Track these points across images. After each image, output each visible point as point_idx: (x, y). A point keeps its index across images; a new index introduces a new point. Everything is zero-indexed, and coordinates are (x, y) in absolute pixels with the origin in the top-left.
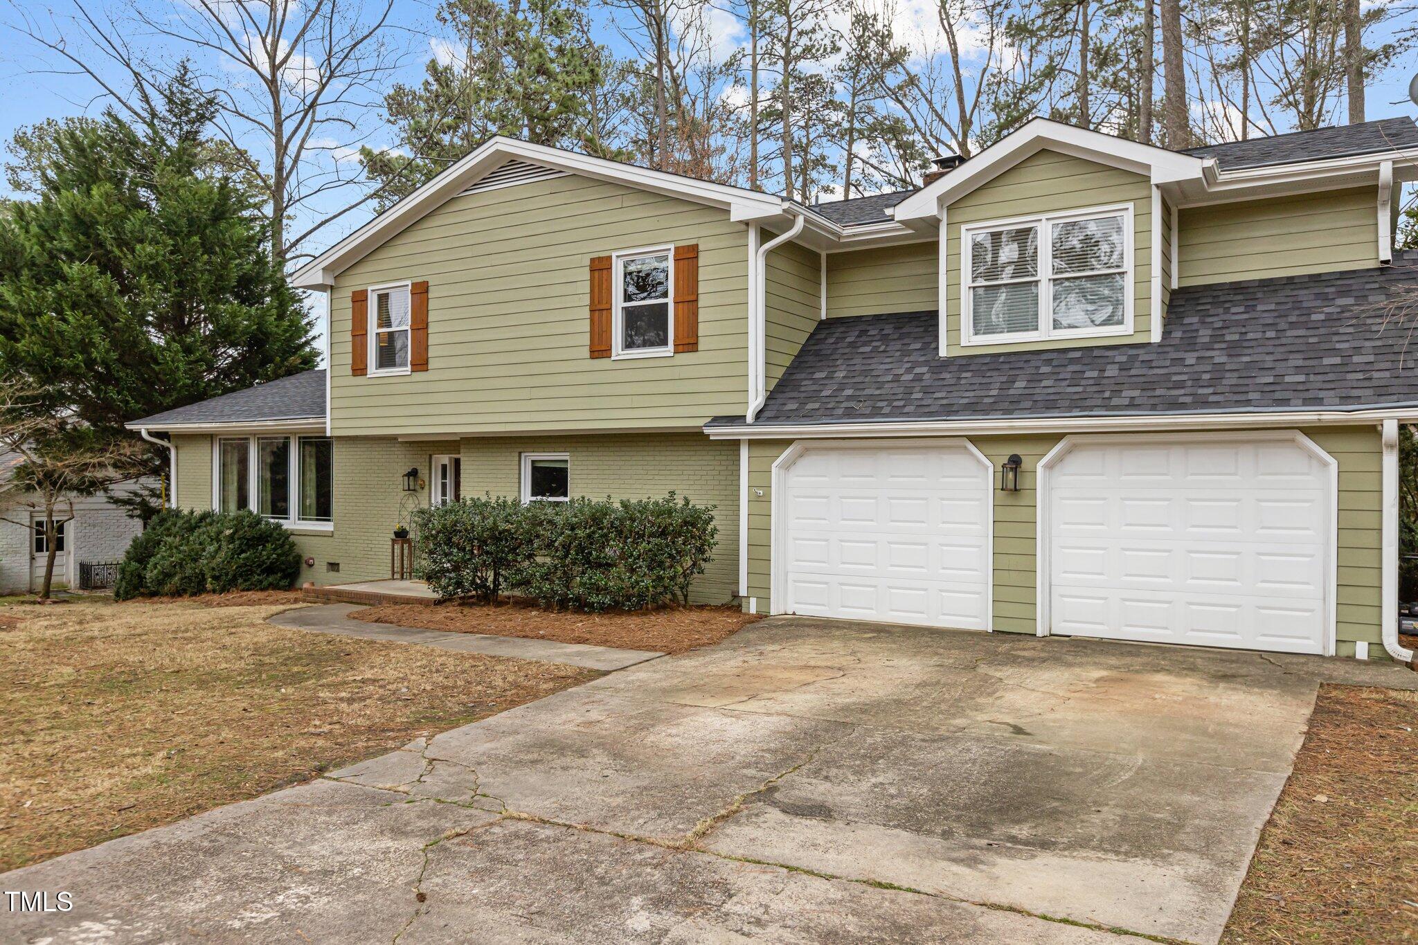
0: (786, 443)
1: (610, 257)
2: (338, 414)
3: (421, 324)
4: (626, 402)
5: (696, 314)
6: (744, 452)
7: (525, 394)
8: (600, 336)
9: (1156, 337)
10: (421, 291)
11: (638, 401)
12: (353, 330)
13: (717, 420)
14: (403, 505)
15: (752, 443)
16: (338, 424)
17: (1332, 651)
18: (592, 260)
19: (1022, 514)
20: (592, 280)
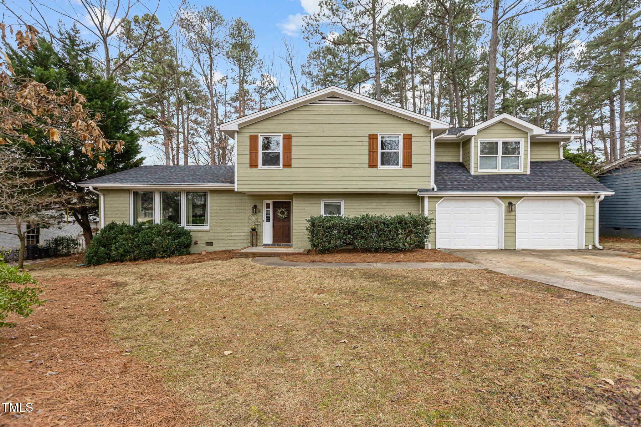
0: (442, 197)
1: (377, 135)
2: (240, 183)
3: (288, 150)
4: (384, 183)
5: (411, 156)
6: (426, 201)
7: (340, 178)
8: (373, 160)
9: (528, 173)
10: (288, 139)
11: (388, 183)
12: (250, 150)
13: (420, 190)
14: (249, 219)
15: (429, 197)
16: (240, 187)
17: (584, 248)
18: (370, 135)
19: (512, 217)
20: (369, 142)
